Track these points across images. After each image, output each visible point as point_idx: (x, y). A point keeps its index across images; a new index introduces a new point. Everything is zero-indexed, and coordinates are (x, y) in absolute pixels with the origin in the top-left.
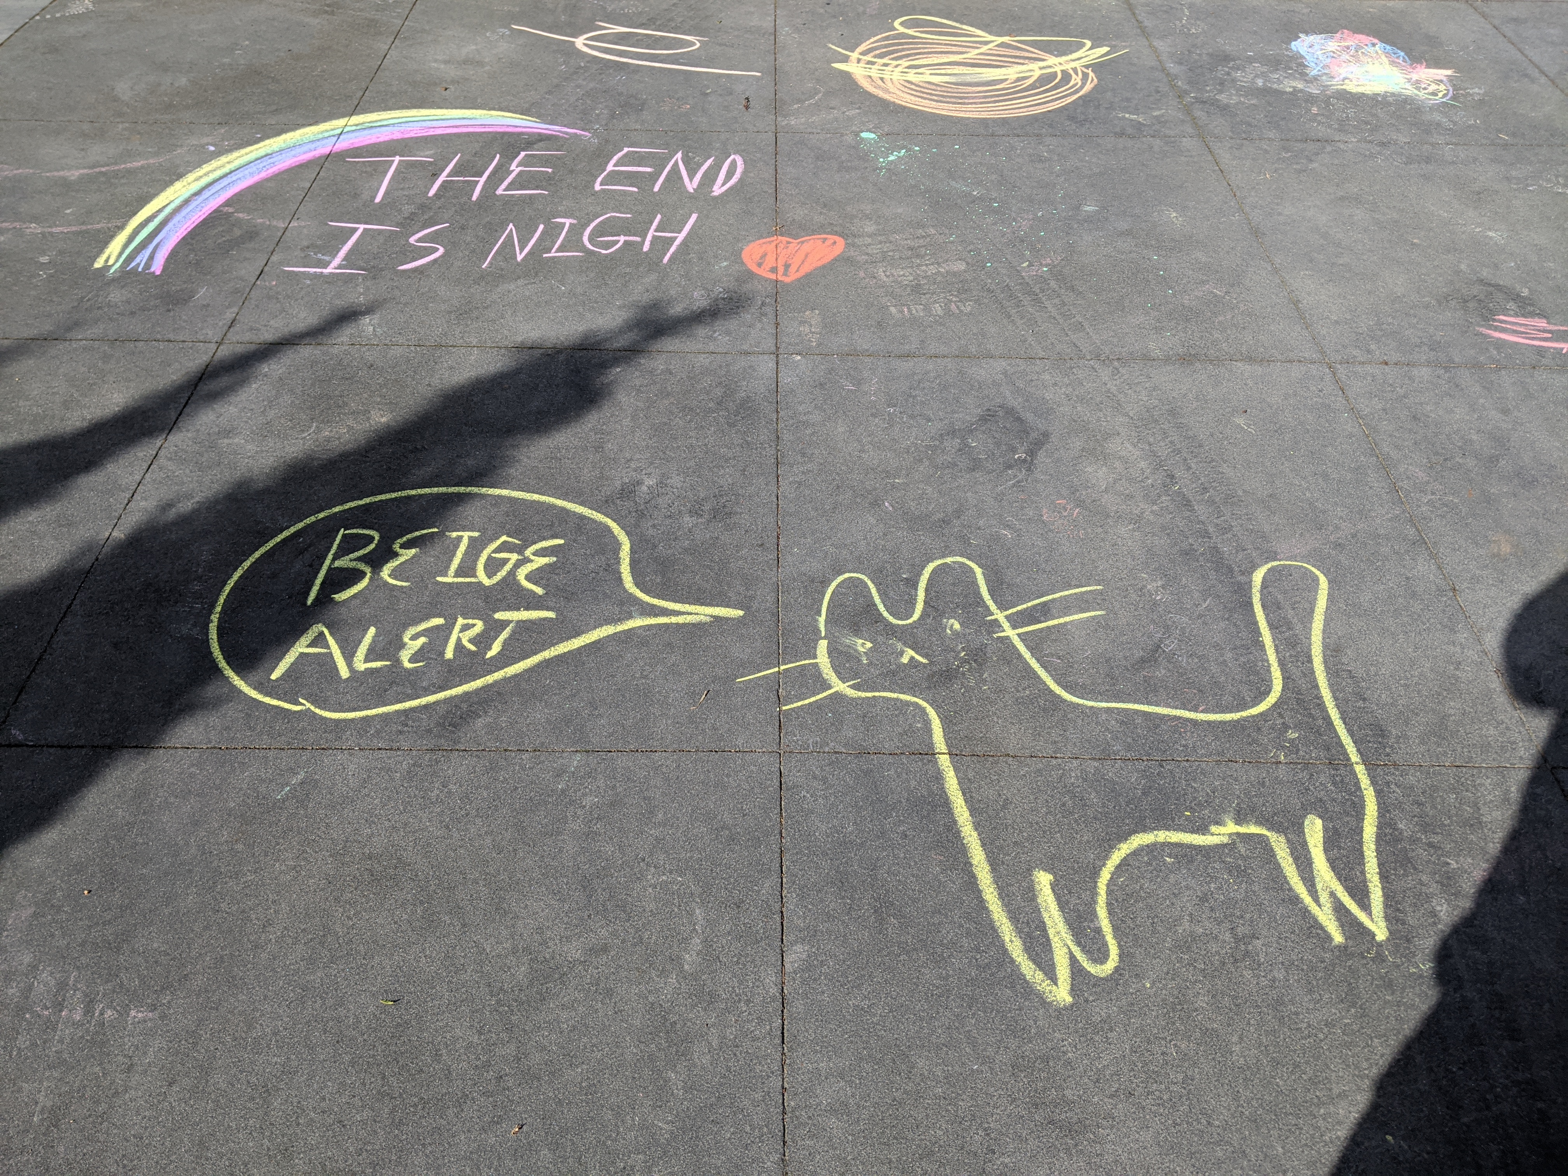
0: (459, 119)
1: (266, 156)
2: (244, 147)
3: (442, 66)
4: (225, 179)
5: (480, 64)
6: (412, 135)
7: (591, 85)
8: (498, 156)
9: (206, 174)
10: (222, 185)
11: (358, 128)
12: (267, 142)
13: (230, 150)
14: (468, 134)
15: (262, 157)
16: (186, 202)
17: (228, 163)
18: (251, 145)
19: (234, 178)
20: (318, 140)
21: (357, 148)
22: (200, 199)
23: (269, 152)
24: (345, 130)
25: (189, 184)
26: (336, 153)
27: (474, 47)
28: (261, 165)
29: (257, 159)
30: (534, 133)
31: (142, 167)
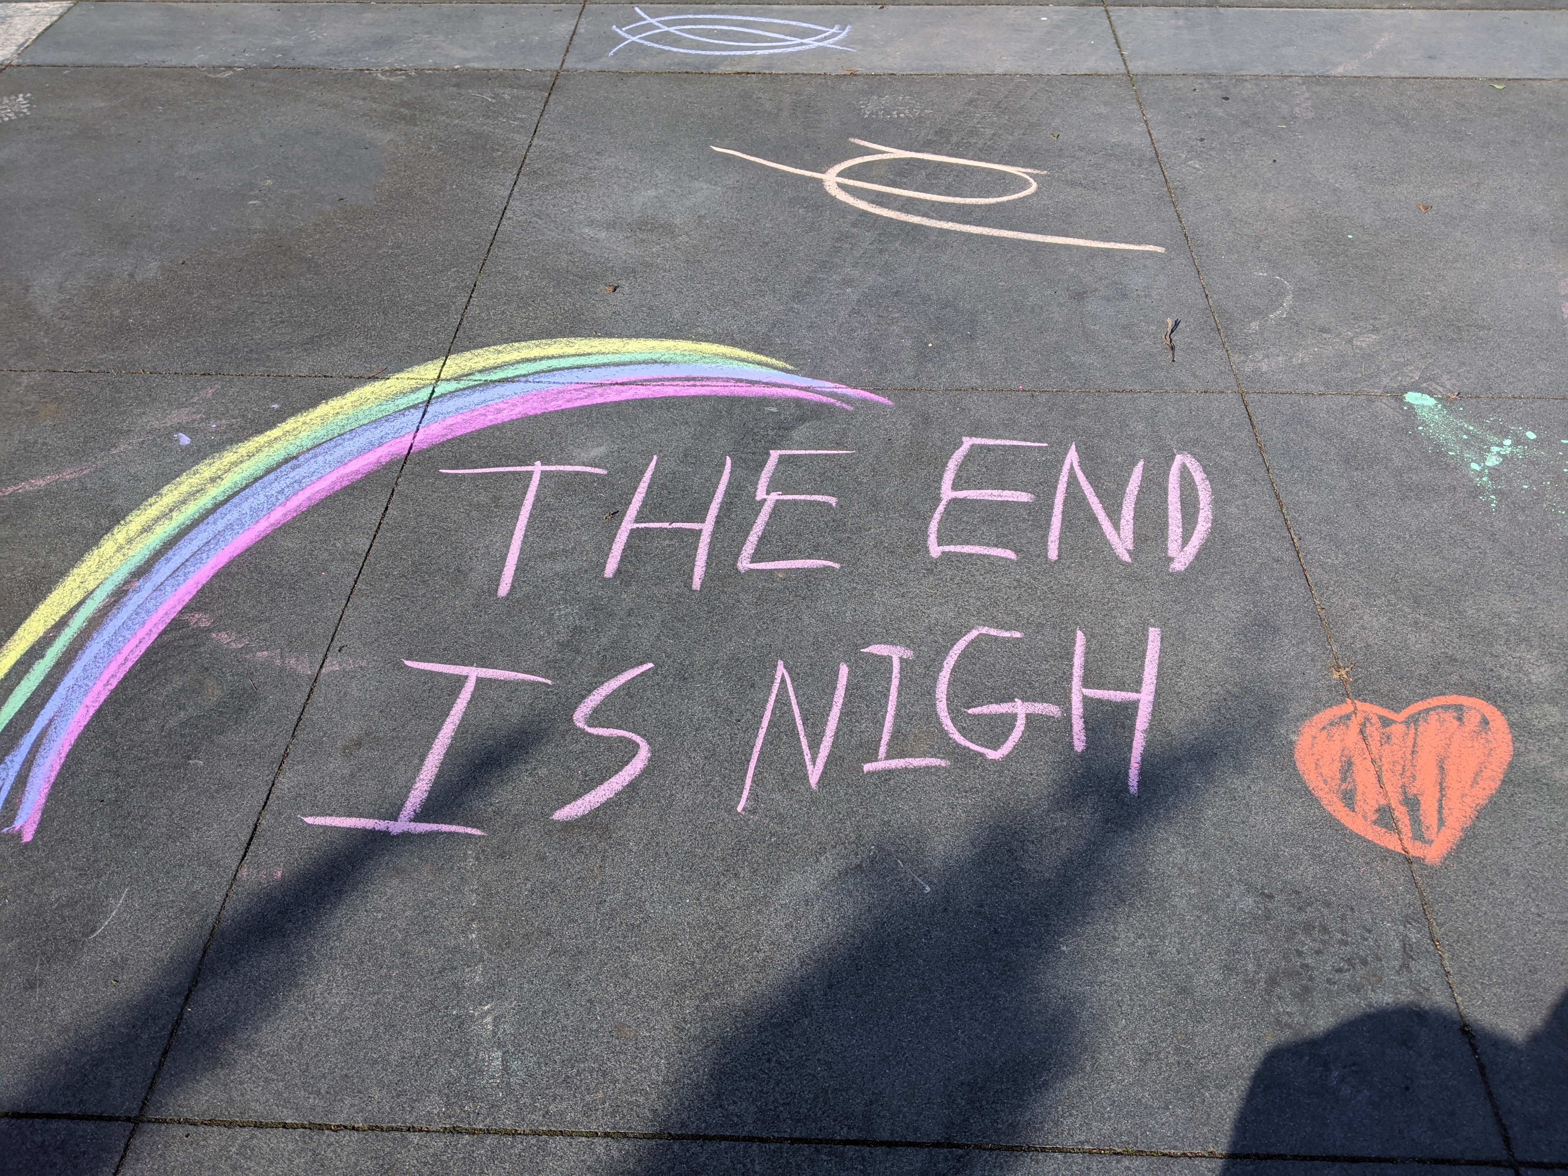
0: (645, 362)
1: (286, 461)
2: (247, 438)
3: (603, 235)
4: (202, 527)
5: (668, 229)
6: (560, 404)
7: (871, 278)
8: (728, 460)
9: (166, 515)
10: (193, 547)
11: (462, 384)
12: (290, 424)
13: (217, 447)
14: (669, 403)
15: (279, 465)
16: (119, 595)
17: (213, 480)
18: (260, 432)
19: (221, 525)
20: (386, 418)
21: (461, 439)
22: (147, 586)
23: (293, 450)
24: (438, 391)
25: (130, 541)
26: (421, 452)
27: (652, 193)
28: (277, 487)
29: (268, 471)
30: (788, 400)
31: (47, 493)
